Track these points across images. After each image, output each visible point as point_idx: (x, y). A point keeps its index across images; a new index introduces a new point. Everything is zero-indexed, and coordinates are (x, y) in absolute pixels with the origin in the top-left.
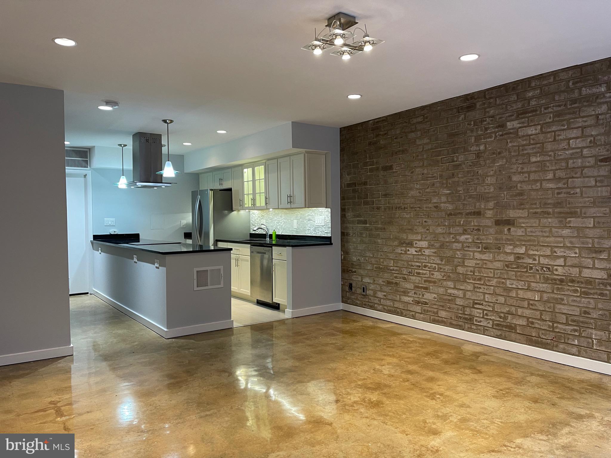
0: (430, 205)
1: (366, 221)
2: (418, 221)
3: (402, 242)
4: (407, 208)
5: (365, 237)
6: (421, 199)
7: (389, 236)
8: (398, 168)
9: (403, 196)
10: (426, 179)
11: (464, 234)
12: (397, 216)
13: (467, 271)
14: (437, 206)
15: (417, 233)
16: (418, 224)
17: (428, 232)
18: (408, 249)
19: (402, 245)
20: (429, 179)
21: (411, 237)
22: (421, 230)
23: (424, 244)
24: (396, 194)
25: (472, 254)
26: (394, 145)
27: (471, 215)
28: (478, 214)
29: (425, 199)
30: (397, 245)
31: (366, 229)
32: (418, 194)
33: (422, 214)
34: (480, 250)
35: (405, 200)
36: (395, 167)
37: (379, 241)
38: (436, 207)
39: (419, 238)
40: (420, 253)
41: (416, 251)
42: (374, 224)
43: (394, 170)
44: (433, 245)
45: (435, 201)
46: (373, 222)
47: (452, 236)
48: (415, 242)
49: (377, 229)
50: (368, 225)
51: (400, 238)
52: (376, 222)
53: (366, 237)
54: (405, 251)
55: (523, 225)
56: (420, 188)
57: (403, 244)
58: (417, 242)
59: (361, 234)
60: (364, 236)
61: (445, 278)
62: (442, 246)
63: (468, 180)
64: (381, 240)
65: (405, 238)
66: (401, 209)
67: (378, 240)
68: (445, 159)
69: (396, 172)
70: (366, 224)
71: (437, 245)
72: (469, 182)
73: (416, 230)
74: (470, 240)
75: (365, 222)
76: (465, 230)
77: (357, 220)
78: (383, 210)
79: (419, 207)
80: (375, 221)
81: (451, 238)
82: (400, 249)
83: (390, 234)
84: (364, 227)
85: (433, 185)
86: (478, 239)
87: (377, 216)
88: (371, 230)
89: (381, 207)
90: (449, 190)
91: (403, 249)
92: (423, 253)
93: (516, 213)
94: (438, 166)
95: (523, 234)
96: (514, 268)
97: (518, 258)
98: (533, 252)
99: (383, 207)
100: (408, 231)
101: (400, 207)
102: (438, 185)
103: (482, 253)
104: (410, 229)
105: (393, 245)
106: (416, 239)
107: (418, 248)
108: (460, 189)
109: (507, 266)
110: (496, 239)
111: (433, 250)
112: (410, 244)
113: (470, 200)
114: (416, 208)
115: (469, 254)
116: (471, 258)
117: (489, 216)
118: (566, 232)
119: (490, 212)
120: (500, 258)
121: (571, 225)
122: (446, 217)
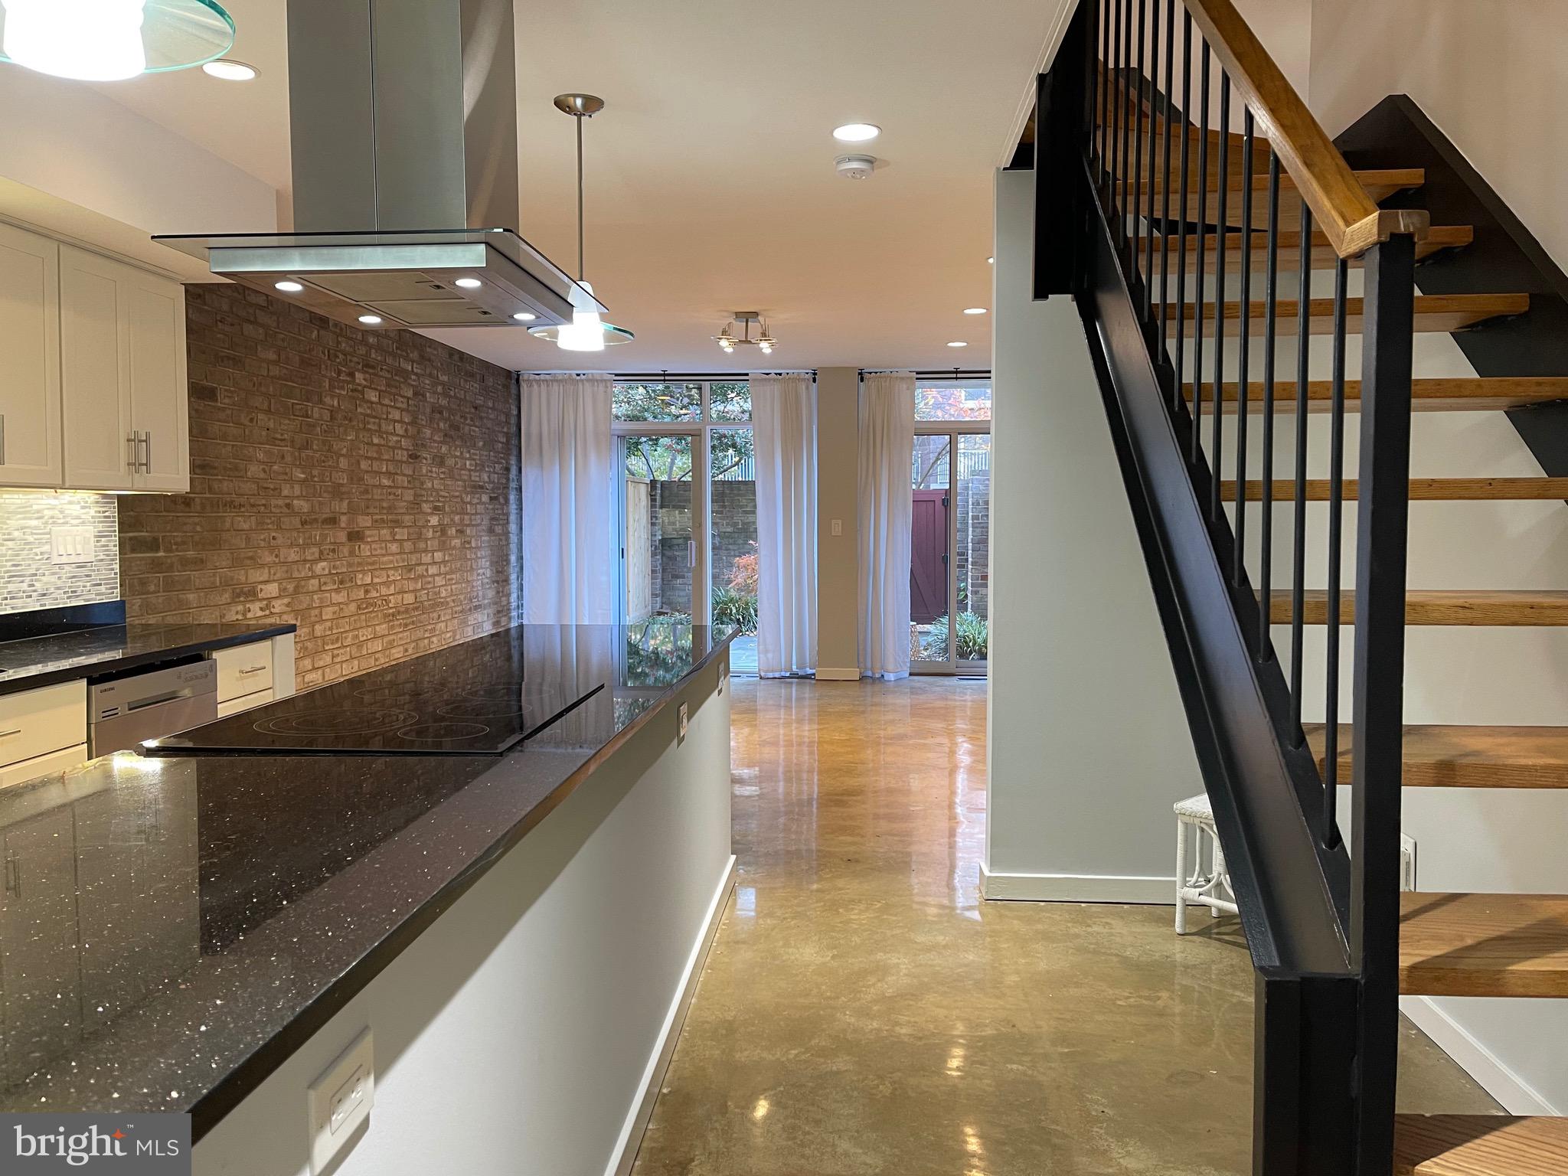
0: (280, 502)
1: (156, 539)
2: (262, 537)
3: (238, 591)
4: (244, 506)
5: (154, 592)
6: (265, 485)
7: (212, 579)
8: (227, 401)
9: (237, 474)
10: (273, 441)
11: (320, 559)
12: (228, 525)
13: (325, 631)
14: (289, 504)
15: (263, 566)
16: (262, 544)
17: (277, 560)
18: (247, 606)
19: (237, 600)
20: (277, 442)
21: (256, 575)
22: (269, 558)
23: (272, 589)
24: (225, 468)
25: (328, 595)
26: (219, 336)
27: (327, 524)
28: (332, 521)
29: (272, 487)
30: (229, 601)
31: (157, 565)
32: (262, 475)
33: (269, 521)
34: (336, 587)
35: (241, 485)
36: (222, 396)
37: (191, 596)
38: (288, 506)
39: (265, 577)
40: (267, 612)
41: (261, 609)
42: (177, 550)
43: (219, 404)
44: (285, 589)
45: (285, 492)
46: (177, 544)
47: (307, 566)
48: (259, 587)
49: (185, 563)
50: (161, 554)
51: (235, 582)
52: (184, 543)
53: (159, 592)
54: (244, 614)
55: (369, 540)
56: (265, 460)
57: (239, 596)
58: (263, 587)
59: (143, 583)
60: (152, 588)
61: (302, 655)
62: (297, 588)
63: (323, 458)
64: (196, 595)
65: (243, 579)
66: (235, 507)
67: (188, 596)
68: (298, 407)
69: (223, 409)
70: (157, 550)
71: (291, 587)
72: (324, 462)
73: (261, 558)
74: (327, 572)
75: (154, 545)
76: (321, 553)
77: (131, 539)
78: (198, 508)
79: (264, 505)
80: (179, 540)
81: (307, 570)
82: (234, 609)
83: (214, 575)
84: (153, 559)
85: (283, 457)
86: (334, 567)
87: (185, 524)
88: (171, 568)
89: (194, 499)
90: (303, 473)
91: (240, 608)
92: (272, 610)
93: (364, 521)
94: (289, 419)
95: (369, 554)
96: (364, 609)
97: (367, 592)
98: (376, 580)
99: (198, 501)
100: (248, 562)
101: (232, 502)
102: (288, 459)
103: (337, 591)
104: (251, 558)
105: (220, 603)
106: (261, 579)
107: (264, 599)
108: (315, 472)
109: (359, 608)
110: (350, 565)
111: (286, 601)
112: (252, 594)
113: (325, 495)
114: (259, 505)
115: (326, 597)
116: (329, 603)
117: (343, 525)
118: (394, 548)
119: (344, 518)
120: (353, 596)
121: (396, 538)
122: (300, 526)
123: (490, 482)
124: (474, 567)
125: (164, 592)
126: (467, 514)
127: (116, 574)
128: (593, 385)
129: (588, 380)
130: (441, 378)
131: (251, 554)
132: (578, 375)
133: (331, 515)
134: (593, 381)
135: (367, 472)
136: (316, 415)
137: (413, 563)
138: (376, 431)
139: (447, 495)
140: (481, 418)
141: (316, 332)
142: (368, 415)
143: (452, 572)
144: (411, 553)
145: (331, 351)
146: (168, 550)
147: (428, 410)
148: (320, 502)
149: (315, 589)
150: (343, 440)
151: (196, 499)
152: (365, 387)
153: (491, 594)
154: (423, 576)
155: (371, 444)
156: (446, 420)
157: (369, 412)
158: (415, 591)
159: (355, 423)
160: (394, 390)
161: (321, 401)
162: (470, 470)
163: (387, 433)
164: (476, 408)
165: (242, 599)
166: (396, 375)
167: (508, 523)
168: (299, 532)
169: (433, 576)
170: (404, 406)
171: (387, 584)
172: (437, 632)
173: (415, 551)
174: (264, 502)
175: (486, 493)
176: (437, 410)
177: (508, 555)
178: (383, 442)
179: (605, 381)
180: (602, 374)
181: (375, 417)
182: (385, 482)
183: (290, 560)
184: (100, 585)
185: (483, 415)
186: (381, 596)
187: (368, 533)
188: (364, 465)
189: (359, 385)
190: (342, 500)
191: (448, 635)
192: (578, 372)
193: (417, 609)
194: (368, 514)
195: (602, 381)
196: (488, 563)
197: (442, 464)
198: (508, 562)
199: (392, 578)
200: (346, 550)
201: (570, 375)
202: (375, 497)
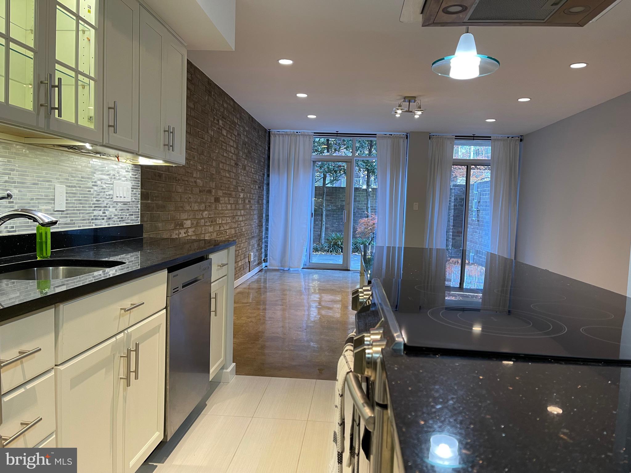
0: (193, 180)
1: (148, 194)
2: (186, 197)
3: (177, 223)
4: (180, 180)
6: (188, 171)
11: (205, 210)
12: (174, 189)
14: (196, 181)
15: (186, 211)
16: (186, 200)
17: (191, 209)
18: (180, 231)
19: (176, 228)
21: (184, 216)
22: (188, 208)
23: (189, 223)
27: (208, 193)
28: (210, 192)
29: (190, 172)
30: (173, 228)
31: (148, 207)
32: (187, 165)
33: (188, 189)
34: (210, 224)
35: (180, 169)
37: (160, 225)
39: (186, 217)
40: (187, 235)
41: (185, 233)
42: (155, 200)
44: (193, 224)
46: (155, 197)
47: (201, 213)
49: (158, 207)
50: (149, 202)
51: (176, 218)
52: (158, 197)
54: (178, 235)
55: (221, 202)
56: (188, 158)
58: (185, 222)
60: (146, 219)
62: (197, 224)
63: (208, 160)
64: (161, 224)
65: (179, 217)
66: (177, 180)
68: (201, 133)
70: (148, 200)
71: (195, 223)
72: (208, 162)
73: (185, 207)
74: (207, 216)
75: (147, 197)
76: (206, 207)
78: (164, 178)
79: (187, 181)
80: (156, 195)
81: (201, 215)
82: (175, 232)
83: (168, 215)
85: (194, 158)
86: (210, 214)
87: (159, 187)
88: (153, 209)
90: (201, 166)
91: (177, 232)
92: (188, 233)
93: (220, 193)
94: (197, 139)
95: (221, 209)
96: (219, 235)
97: (220, 227)
98: (223, 222)
99: (164, 175)
100: (180, 209)
101: (176, 177)
102: (196, 159)
103: (210, 226)
104: (182, 207)
105: (170, 229)
106: (185, 218)
107: (186, 228)
108: (205, 167)
109: (217, 234)
110: (215, 214)
111: (193, 229)
112: (181, 225)
113: (208, 178)
114: (185, 180)
115: (206, 228)
116: (207, 232)
117: (213, 194)
118: (229, 206)
119: (213, 191)
120: (216, 229)
121: (230, 202)
122: (199, 193)
123: (259, 180)
124: (253, 218)
125: (150, 221)
126: (251, 193)
127: (139, 209)
128: (304, 138)
129: (301, 135)
130: (246, 129)
131: (182, 205)
132: (297, 132)
133: (210, 189)
134: (304, 135)
135: (222, 169)
136: (206, 139)
137: (235, 215)
138: (225, 150)
139: (246, 184)
140: (257, 150)
141: (207, 97)
142: (223, 142)
143: (246, 220)
144: (234, 210)
145: (212, 108)
146: (152, 200)
147: (242, 143)
148: (206, 181)
149: (203, 224)
150: (214, 152)
151: (163, 174)
152: (222, 127)
153: (257, 231)
154: (238, 221)
155: (223, 156)
156: (247, 148)
157: (223, 140)
158: (235, 228)
159: (218, 145)
160: (231, 131)
161: (208, 132)
162: (253, 173)
163: (228, 151)
164: (256, 144)
165: (178, 227)
166: (232, 124)
167: (263, 199)
168: (198, 196)
169: (241, 221)
170: (234, 139)
171: (226, 224)
172: (241, 248)
173: (236, 209)
174: (187, 179)
175: (257, 185)
176: (244, 143)
177: (263, 214)
178: (227, 156)
179: (310, 135)
180: (308, 132)
181: (225, 143)
182: (228, 175)
183: (195, 209)
184: (132, 215)
185: (258, 148)
186: (224, 229)
187: (221, 199)
188: (221, 165)
189: (220, 126)
190: (213, 181)
191: (244, 249)
192: (297, 131)
193: (235, 236)
194: (221, 190)
195: (308, 135)
196: (257, 217)
197: (245, 169)
198: (262, 216)
199: (228, 221)
200: (214, 206)
201: (294, 132)
202: (225, 182)
